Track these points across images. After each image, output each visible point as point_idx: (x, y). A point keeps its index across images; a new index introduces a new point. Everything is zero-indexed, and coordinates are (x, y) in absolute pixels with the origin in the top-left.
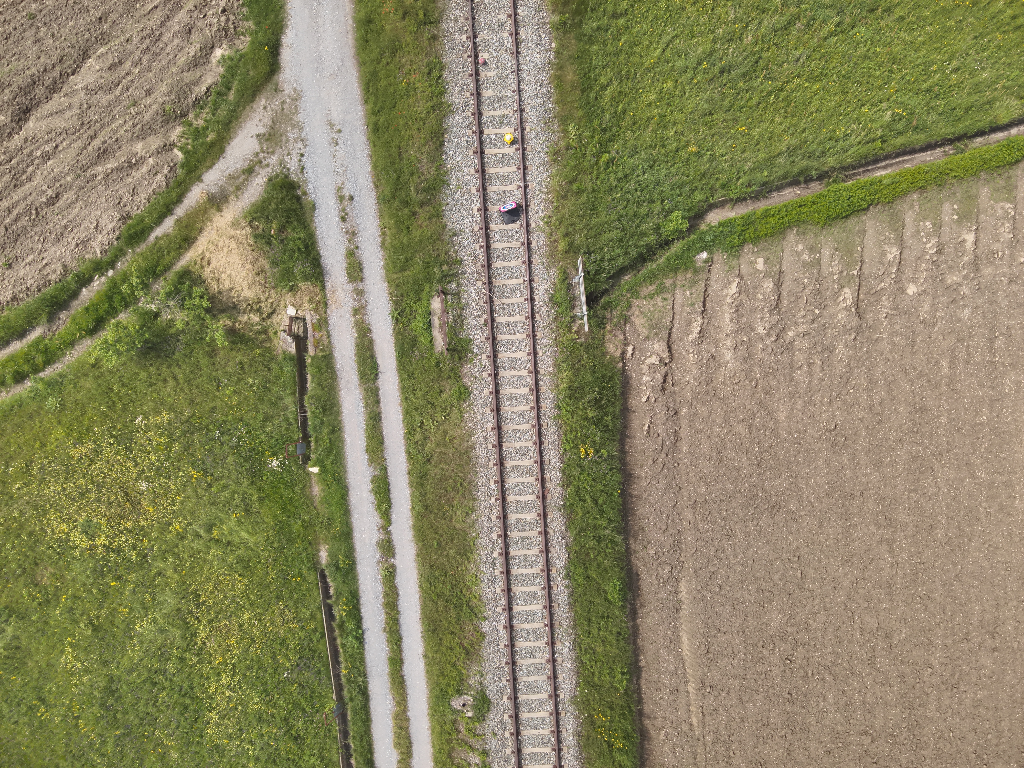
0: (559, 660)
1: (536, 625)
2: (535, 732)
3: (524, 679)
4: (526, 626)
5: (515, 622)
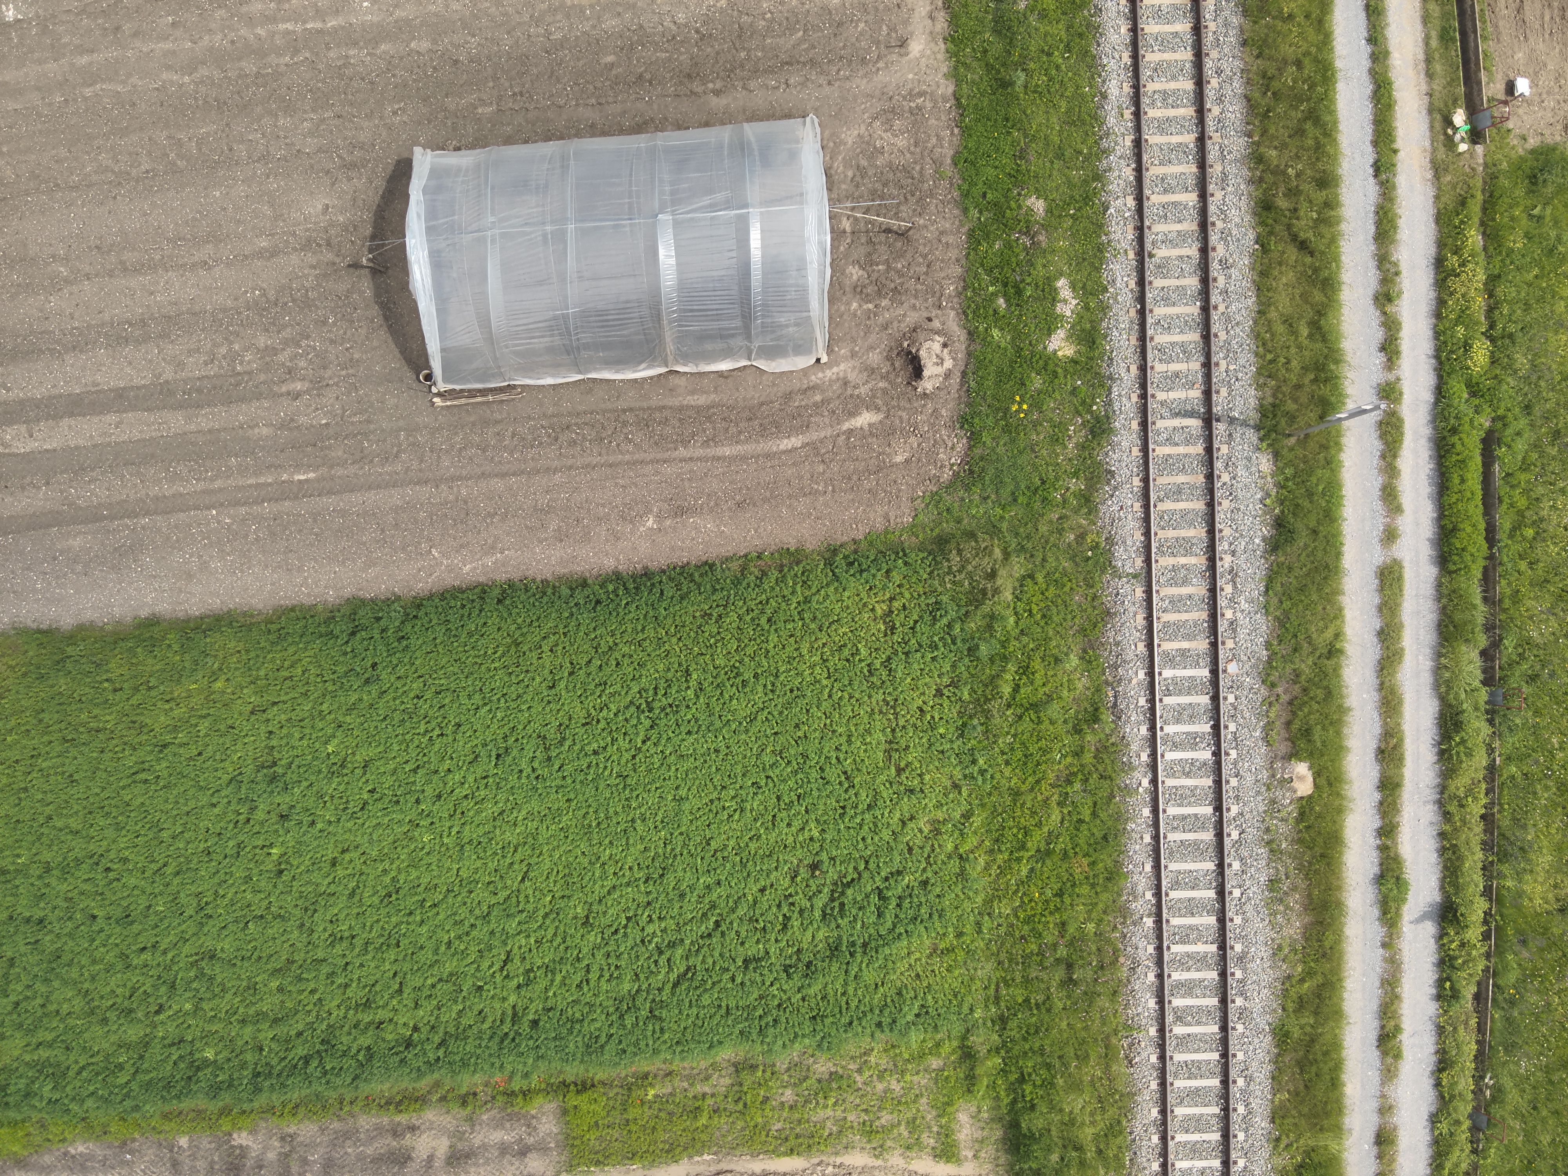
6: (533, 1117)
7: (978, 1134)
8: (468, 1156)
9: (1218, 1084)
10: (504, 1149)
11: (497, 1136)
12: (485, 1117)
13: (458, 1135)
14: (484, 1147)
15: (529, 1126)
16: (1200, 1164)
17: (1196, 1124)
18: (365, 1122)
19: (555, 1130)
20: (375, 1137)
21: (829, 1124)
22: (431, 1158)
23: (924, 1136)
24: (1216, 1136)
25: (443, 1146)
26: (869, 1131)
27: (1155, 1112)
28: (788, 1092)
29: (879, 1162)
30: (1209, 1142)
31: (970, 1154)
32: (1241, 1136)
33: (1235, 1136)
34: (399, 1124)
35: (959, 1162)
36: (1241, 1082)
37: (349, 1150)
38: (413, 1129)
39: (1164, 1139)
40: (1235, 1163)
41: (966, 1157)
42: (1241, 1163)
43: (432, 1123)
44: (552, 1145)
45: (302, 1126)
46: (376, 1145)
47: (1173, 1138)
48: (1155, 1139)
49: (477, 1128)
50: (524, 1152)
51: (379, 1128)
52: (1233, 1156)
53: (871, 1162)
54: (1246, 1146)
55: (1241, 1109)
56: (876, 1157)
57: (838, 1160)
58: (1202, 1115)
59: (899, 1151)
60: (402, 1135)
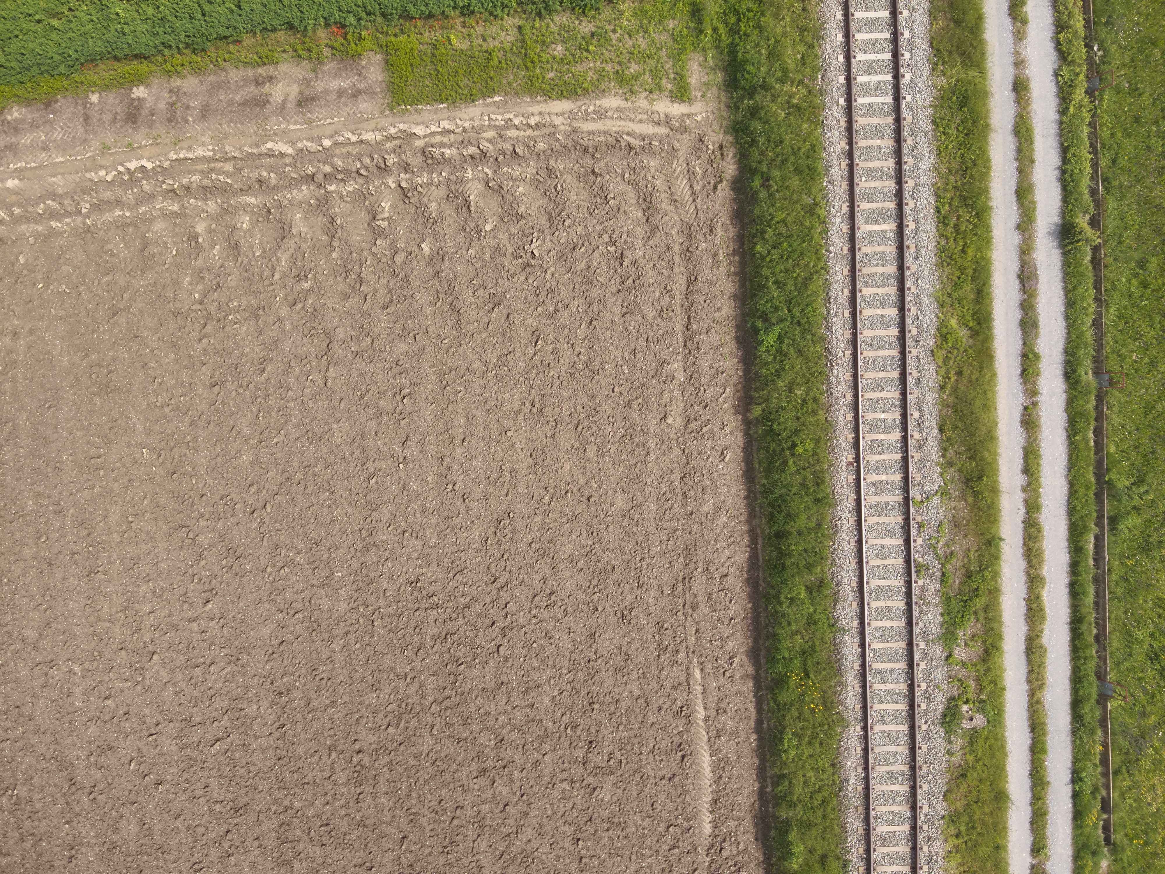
0: (860, 770)
1: (884, 809)
2: (890, 686)
3: (902, 749)
4: (896, 808)
5: (908, 814)
6: (363, 67)
7: (706, 79)
8: (313, 99)
9: (888, 15)
10: (341, 93)
11: (335, 84)
12: (326, 68)
13: (306, 82)
14: (326, 92)
15: (360, 75)
16: (875, 78)
17: (872, 46)
18: (235, 75)
19: (380, 79)
20: (242, 86)
21: (590, 73)
22: (284, 102)
23: (664, 81)
24: (888, 56)
25: (294, 91)
26: (621, 79)
27: (840, 37)
28: (559, 48)
29: (629, 104)
30: (883, 61)
31: (699, 94)
32: (907, 55)
33: (903, 55)
34: (260, 75)
35: (690, 101)
36: (905, 13)
37: (222, 97)
38: (271, 78)
39: (848, 57)
40: (903, 76)
41: (696, 97)
42: (908, 76)
43: (286, 74)
44: (378, 90)
45: (185, 81)
46: (242, 92)
47: (855, 57)
48: (841, 58)
49: (320, 76)
50: (356, 95)
51: (244, 79)
52: (902, 70)
53: (623, 104)
54: (912, 63)
55: (906, 35)
56: (627, 100)
57: (598, 103)
58: (876, 40)
59: (644, 94)
60: (264, 83)
